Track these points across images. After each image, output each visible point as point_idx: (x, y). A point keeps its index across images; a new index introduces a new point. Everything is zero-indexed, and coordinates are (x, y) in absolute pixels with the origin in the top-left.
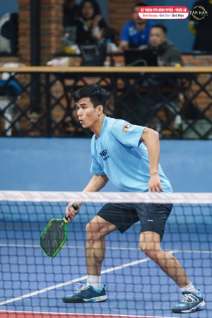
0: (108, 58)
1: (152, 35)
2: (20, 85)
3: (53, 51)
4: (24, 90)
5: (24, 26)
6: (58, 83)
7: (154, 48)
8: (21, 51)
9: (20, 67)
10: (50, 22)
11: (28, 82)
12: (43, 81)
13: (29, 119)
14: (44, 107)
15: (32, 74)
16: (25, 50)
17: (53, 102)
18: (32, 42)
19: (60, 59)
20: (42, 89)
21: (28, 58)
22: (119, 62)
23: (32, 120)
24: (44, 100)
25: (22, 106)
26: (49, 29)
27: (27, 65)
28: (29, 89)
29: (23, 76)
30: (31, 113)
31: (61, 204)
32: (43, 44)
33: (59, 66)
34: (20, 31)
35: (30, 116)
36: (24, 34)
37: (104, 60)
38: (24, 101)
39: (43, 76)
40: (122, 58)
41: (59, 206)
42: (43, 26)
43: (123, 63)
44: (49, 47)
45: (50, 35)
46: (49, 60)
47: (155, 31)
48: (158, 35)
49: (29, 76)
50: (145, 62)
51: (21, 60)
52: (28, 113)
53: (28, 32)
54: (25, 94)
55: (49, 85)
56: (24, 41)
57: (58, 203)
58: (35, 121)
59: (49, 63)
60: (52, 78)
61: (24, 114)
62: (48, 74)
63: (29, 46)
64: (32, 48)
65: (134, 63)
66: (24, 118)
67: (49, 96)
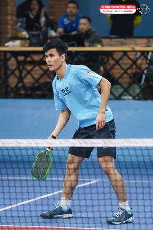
1: (81, 24)
3: (9, 36)
6: (13, 59)
7: (82, 33)
10: (7, 15)
12: (2, 57)
17: (9, 72)
19: (14, 42)
20: (1, 63)
26: (6, 20)
39: (2, 54)
45: (7, 24)
47: (83, 21)
48: (84, 24)
50: (76, 44)
55: (7, 60)
59: (6, 44)
60: (8, 55)
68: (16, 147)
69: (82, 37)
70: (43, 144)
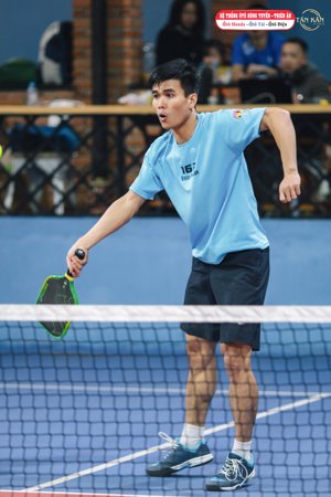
0: (215, 92)
1: (284, 55)
2: (77, 134)
3: (128, 81)
4: (83, 142)
5: (82, 42)
6: (136, 131)
7: (287, 75)
8: (78, 81)
9: (76, 106)
10: (122, 35)
11: (88, 130)
12: (113, 129)
13: (91, 188)
14: (115, 170)
15: (96, 117)
16: (84, 80)
17: (128, 160)
18: (94, 67)
19: (138, 94)
20: (111, 141)
21: (89, 92)
22: (232, 97)
23: (96, 190)
24: (114, 158)
25: (79, 168)
26: (122, 47)
27: (87, 104)
28: (90, 141)
29: (80, 120)
30: (94, 179)
31: (156, 326)
32: (111, 70)
33: (138, 104)
34: (76, 50)
35: (92, 183)
36: (82, 55)
37: (209, 94)
38: (82, 159)
39: (113, 120)
40: (236, 92)
41: (154, 329)
42: (111, 42)
43: (238, 100)
44: (122, 75)
45: (122, 55)
46: (122, 95)
47: (289, 48)
48: (293, 55)
49: (89, 121)
50: (272, 98)
51: (77, 96)
52: (89, 179)
53: (88, 52)
54: (84, 149)
55: (123, 134)
56: (83, 65)
57: (152, 323)
58: (101, 191)
59: (123, 100)
60: (127, 123)
61: (83, 180)
62: (120, 117)
63: (89, 72)
64: (94, 77)
65: (255, 99)
66: (82, 187)
67: (122, 151)
68: (159, 323)
69: (287, 83)
70: (218, 315)
